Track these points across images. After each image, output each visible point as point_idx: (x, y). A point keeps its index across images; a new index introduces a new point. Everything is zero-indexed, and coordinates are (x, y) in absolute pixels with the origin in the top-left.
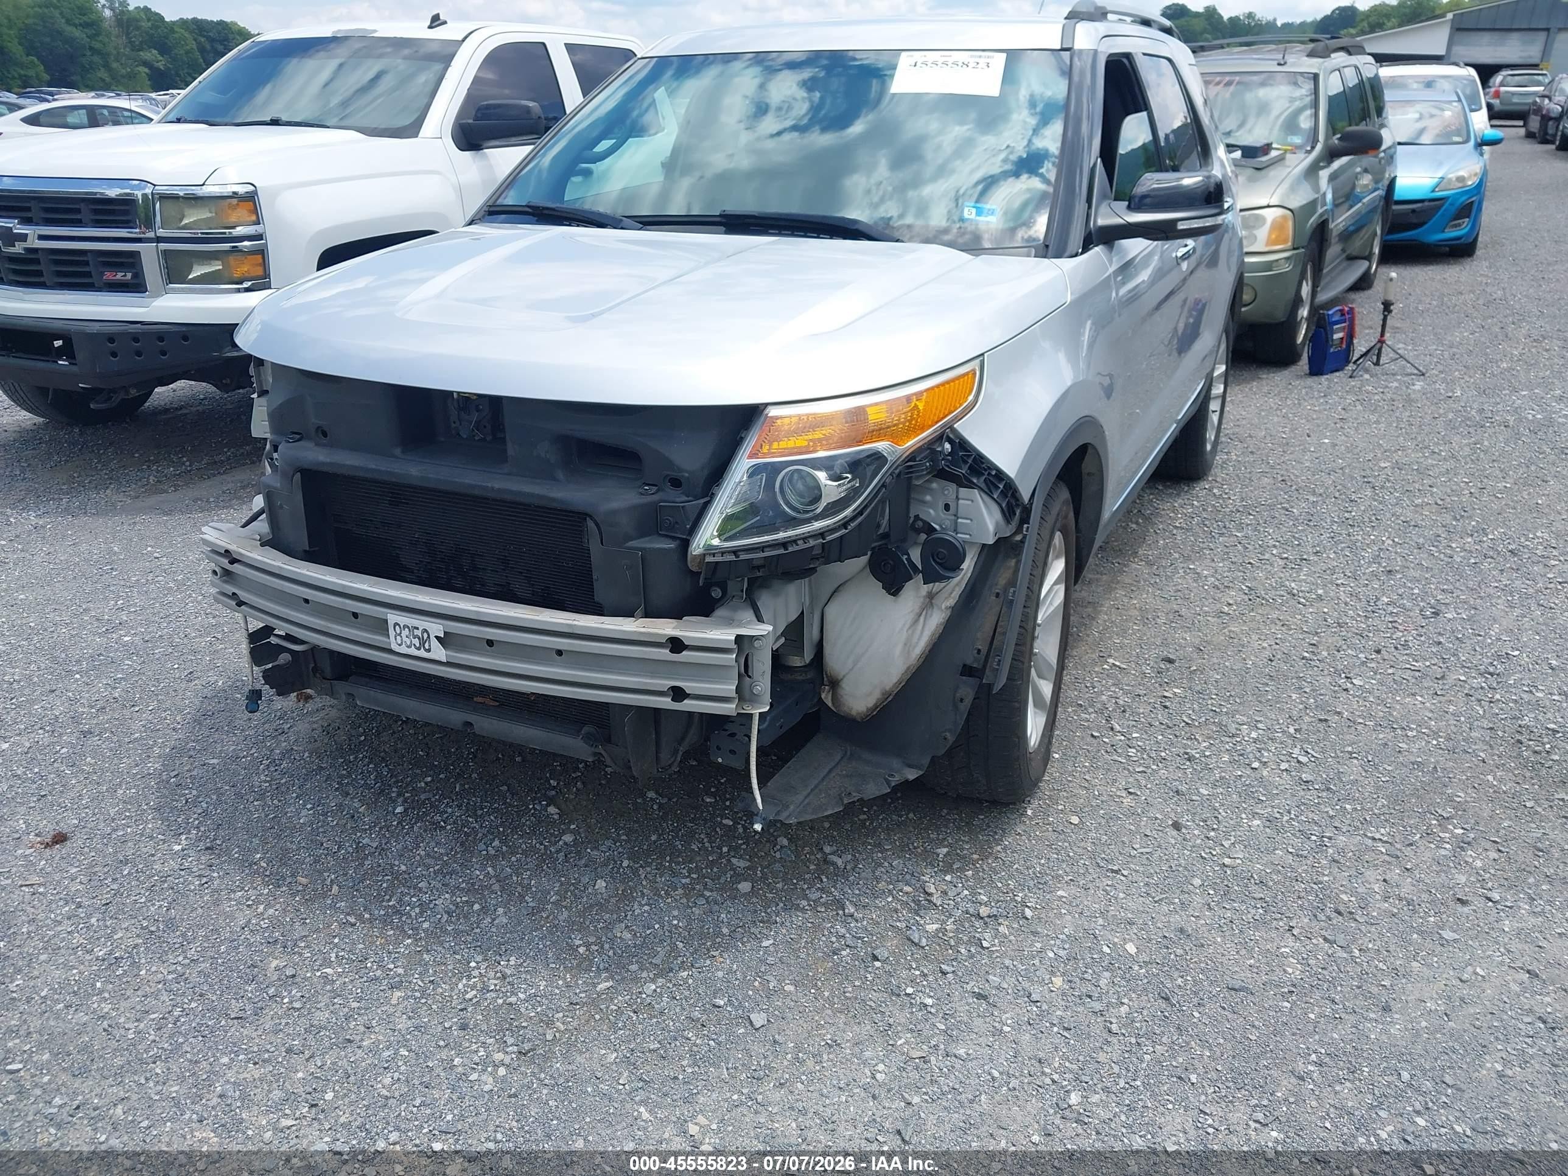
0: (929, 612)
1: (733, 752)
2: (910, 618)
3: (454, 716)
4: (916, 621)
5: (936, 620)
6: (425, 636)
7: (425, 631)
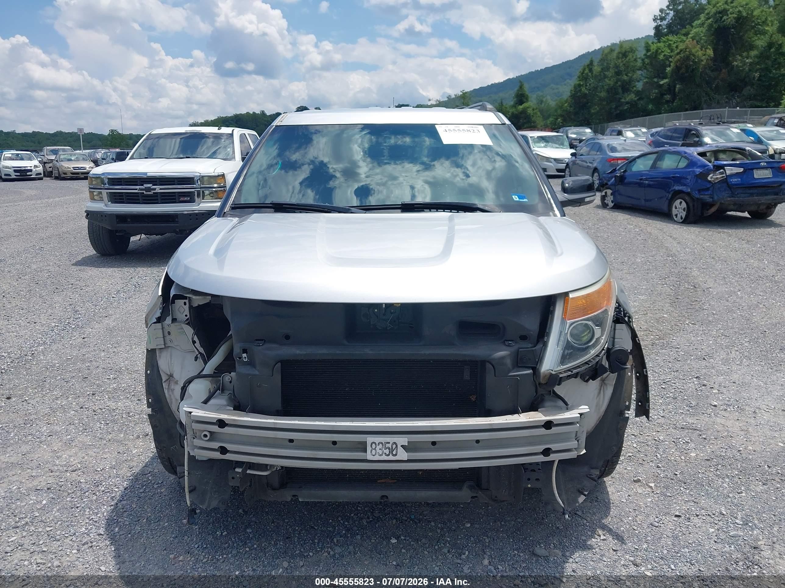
0: (605, 387)
1: (537, 480)
2: (596, 392)
3: (374, 494)
4: (599, 393)
5: (609, 391)
6: (394, 446)
7: (395, 443)
